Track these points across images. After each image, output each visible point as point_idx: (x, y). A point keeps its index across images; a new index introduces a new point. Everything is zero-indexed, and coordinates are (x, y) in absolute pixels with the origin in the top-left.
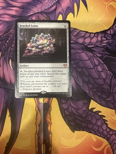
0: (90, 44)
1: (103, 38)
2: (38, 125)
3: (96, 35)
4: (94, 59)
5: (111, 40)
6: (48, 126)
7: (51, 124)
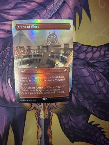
6: (49, 138)
7: (51, 137)
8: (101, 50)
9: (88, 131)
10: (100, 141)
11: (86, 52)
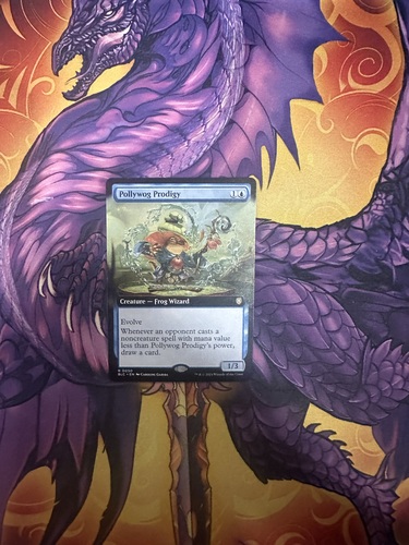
0: (305, 259)
1: (343, 242)
2: (175, 469)
3: (323, 235)
4: (318, 300)
5: (363, 246)
6: (201, 469)
8: (327, 237)
10: (337, 478)
11: (290, 243)
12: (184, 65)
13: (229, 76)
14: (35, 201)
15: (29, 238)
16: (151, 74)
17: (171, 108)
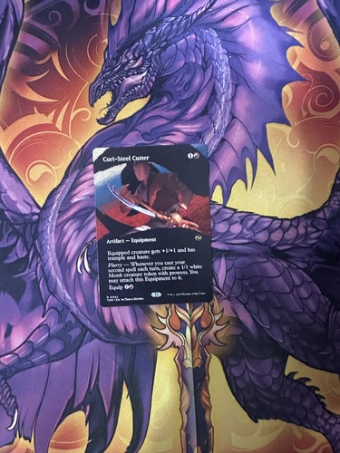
0: (282, 243)
2: (184, 412)
4: (292, 274)
6: (205, 412)
7: (210, 408)
8: (298, 225)
9: (287, 395)
11: (270, 230)
12: (188, 99)
13: (220, 107)
14: (75, 200)
15: (70, 229)
16: (163, 105)
17: (178, 130)
